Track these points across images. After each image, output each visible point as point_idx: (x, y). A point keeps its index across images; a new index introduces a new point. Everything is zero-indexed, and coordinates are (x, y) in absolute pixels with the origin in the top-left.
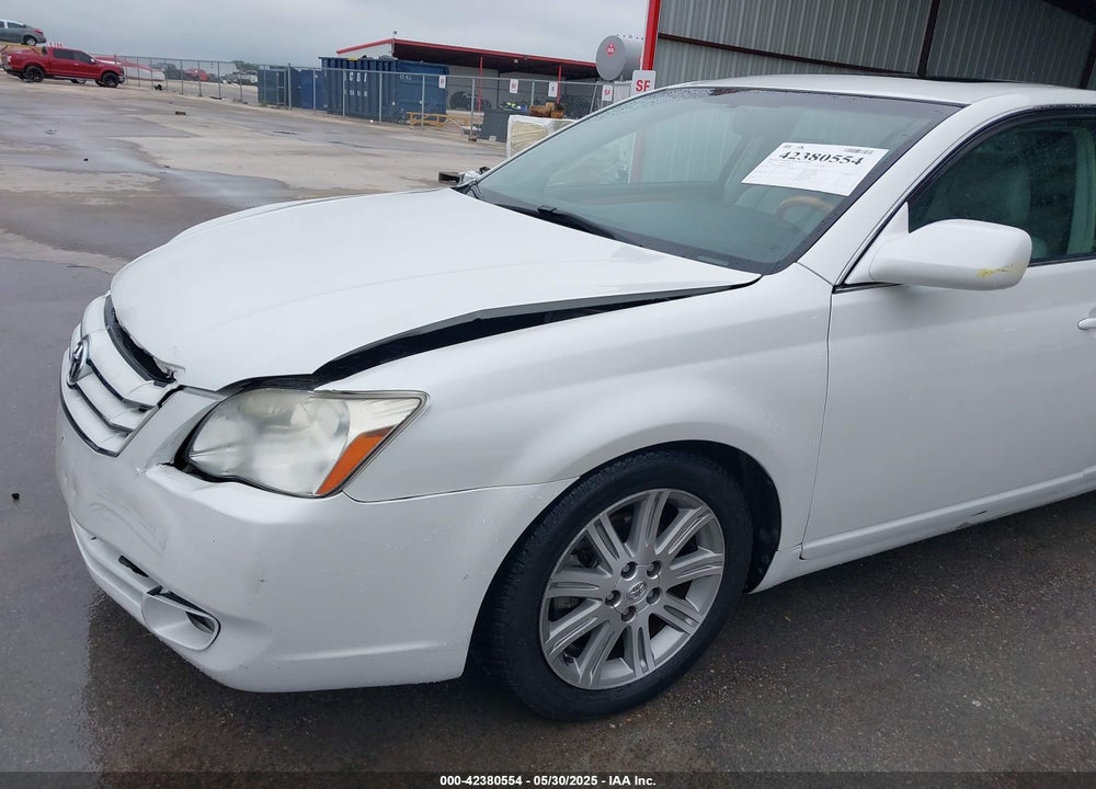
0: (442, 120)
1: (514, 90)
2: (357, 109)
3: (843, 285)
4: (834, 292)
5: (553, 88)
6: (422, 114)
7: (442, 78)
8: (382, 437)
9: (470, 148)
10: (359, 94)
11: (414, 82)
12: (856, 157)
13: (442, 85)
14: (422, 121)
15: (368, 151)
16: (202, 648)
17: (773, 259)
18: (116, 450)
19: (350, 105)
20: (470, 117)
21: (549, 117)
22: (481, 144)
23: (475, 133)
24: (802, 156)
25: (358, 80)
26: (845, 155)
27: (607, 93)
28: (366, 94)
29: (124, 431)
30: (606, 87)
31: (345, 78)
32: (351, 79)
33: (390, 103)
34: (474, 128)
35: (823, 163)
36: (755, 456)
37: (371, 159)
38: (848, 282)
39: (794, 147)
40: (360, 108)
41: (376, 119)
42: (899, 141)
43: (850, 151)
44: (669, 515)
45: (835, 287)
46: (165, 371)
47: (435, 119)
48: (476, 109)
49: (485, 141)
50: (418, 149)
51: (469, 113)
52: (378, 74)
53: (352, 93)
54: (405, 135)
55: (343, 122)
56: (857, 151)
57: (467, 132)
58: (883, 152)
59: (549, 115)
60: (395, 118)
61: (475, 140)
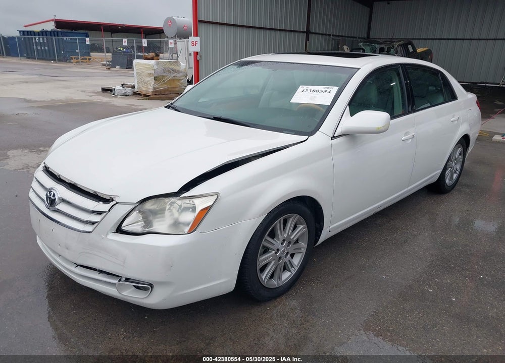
0: (89, 59)
1: (125, 44)
2: (43, 56)
3: (334, 137)
4: (332, 140)
5: (145, 43)
6: (80, 57)
7: (87, 39)
8: (207, 210)
9: (109, 73)
10: (43, 48)
11: (71, 41)
12: (328, 90)
13: (88, 43)
14: (80, 60)
15: (60, 78)
16: (145, 297)
17: (309, 130)
18: (91, 230)
19: (38, 54)
20: (104, 57)
21: (153, 59)
22: (113, 70)
23: (108, 65)
24: (309, 91)
25: (41, 41)
26: (324, 90)
27: (171, 43)
28: (46, 48)
29: (93, 223)
30: (170, 41)
31: (34, 41)
32: (37, 41)
33: (60, 52)
34: (108, 63)
35: (317, 93)
36: (314, 197)
37: (64, 83)
38: (335, 135)
39: (305, 87)
40: (45, 55)
41: (55, 60)
42: (342, 83)
43: (325, 88)
44: (285, 222)
45: (332, 138)
46: (109, 198)
47: (86, 59)
48: (107, 52)
49: (114, 69)
50: (85, 76)
51: (104, 54)
52: (52, 39)
53: (39, 48)
54: (72, 68)
55: (37, 63)
56: (328, 88)
57: (104, 65)
58: (337, 88)
59: (152, 59)
60: (65, 59)
61: (110, 69)
